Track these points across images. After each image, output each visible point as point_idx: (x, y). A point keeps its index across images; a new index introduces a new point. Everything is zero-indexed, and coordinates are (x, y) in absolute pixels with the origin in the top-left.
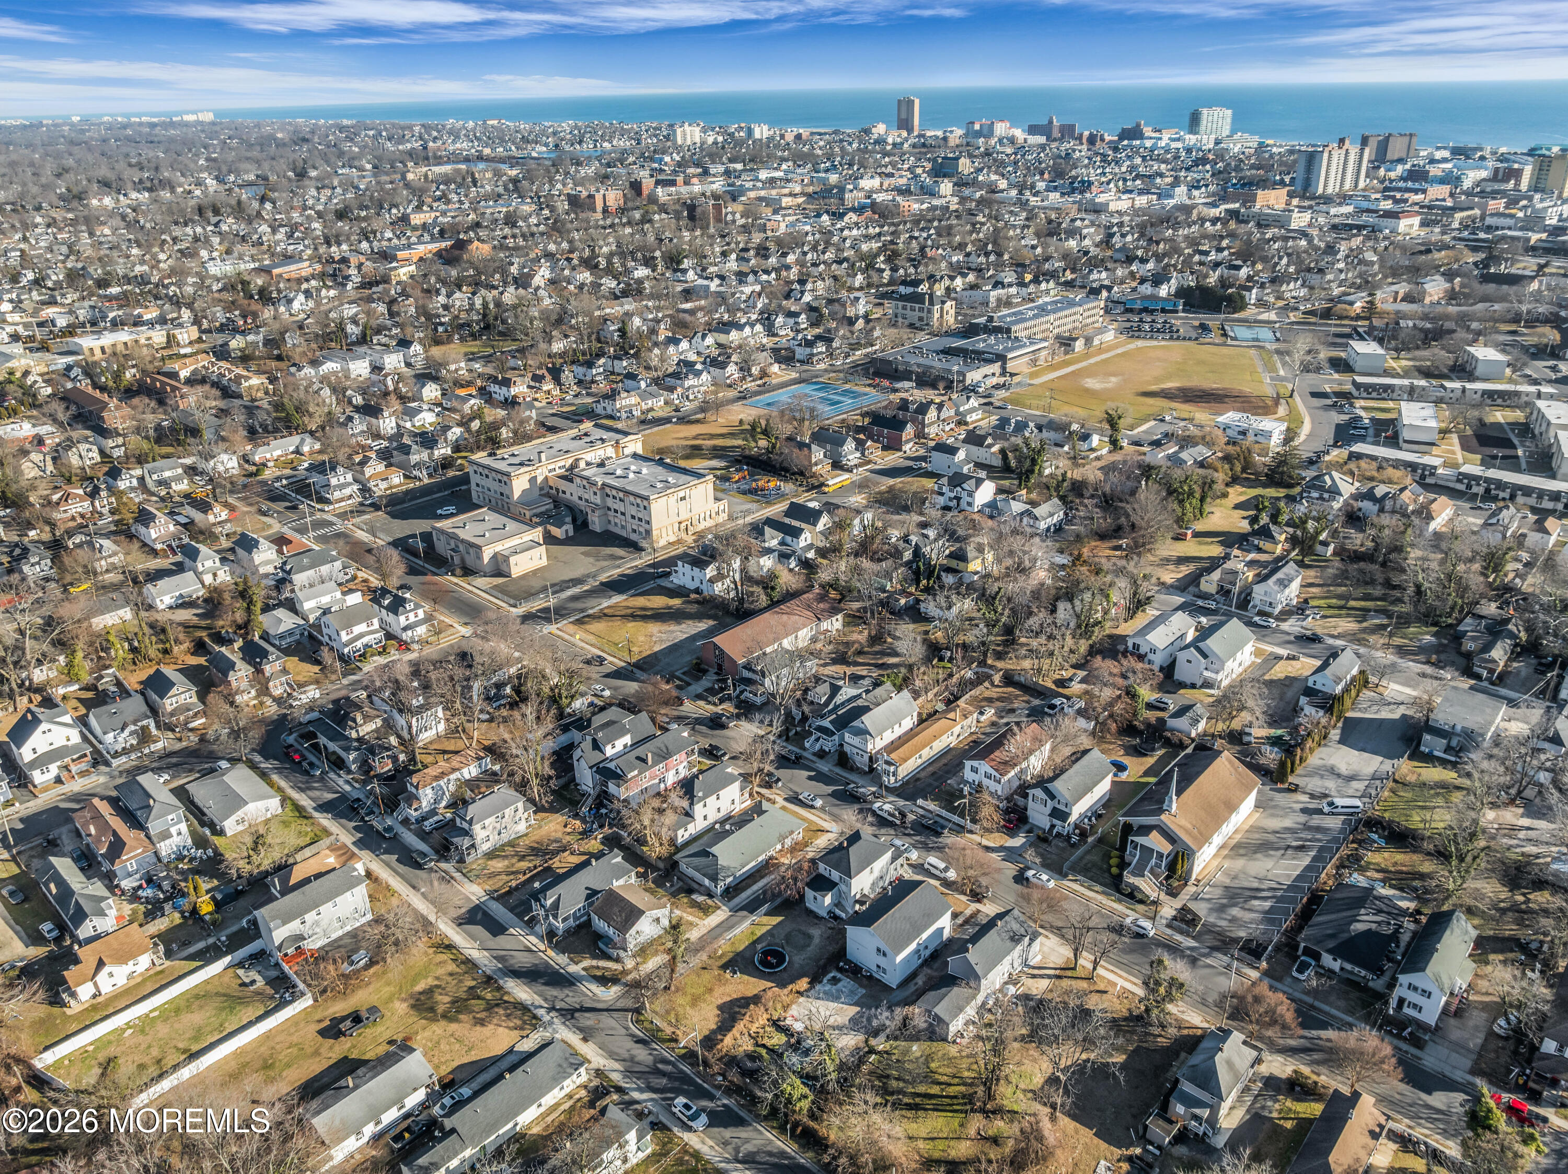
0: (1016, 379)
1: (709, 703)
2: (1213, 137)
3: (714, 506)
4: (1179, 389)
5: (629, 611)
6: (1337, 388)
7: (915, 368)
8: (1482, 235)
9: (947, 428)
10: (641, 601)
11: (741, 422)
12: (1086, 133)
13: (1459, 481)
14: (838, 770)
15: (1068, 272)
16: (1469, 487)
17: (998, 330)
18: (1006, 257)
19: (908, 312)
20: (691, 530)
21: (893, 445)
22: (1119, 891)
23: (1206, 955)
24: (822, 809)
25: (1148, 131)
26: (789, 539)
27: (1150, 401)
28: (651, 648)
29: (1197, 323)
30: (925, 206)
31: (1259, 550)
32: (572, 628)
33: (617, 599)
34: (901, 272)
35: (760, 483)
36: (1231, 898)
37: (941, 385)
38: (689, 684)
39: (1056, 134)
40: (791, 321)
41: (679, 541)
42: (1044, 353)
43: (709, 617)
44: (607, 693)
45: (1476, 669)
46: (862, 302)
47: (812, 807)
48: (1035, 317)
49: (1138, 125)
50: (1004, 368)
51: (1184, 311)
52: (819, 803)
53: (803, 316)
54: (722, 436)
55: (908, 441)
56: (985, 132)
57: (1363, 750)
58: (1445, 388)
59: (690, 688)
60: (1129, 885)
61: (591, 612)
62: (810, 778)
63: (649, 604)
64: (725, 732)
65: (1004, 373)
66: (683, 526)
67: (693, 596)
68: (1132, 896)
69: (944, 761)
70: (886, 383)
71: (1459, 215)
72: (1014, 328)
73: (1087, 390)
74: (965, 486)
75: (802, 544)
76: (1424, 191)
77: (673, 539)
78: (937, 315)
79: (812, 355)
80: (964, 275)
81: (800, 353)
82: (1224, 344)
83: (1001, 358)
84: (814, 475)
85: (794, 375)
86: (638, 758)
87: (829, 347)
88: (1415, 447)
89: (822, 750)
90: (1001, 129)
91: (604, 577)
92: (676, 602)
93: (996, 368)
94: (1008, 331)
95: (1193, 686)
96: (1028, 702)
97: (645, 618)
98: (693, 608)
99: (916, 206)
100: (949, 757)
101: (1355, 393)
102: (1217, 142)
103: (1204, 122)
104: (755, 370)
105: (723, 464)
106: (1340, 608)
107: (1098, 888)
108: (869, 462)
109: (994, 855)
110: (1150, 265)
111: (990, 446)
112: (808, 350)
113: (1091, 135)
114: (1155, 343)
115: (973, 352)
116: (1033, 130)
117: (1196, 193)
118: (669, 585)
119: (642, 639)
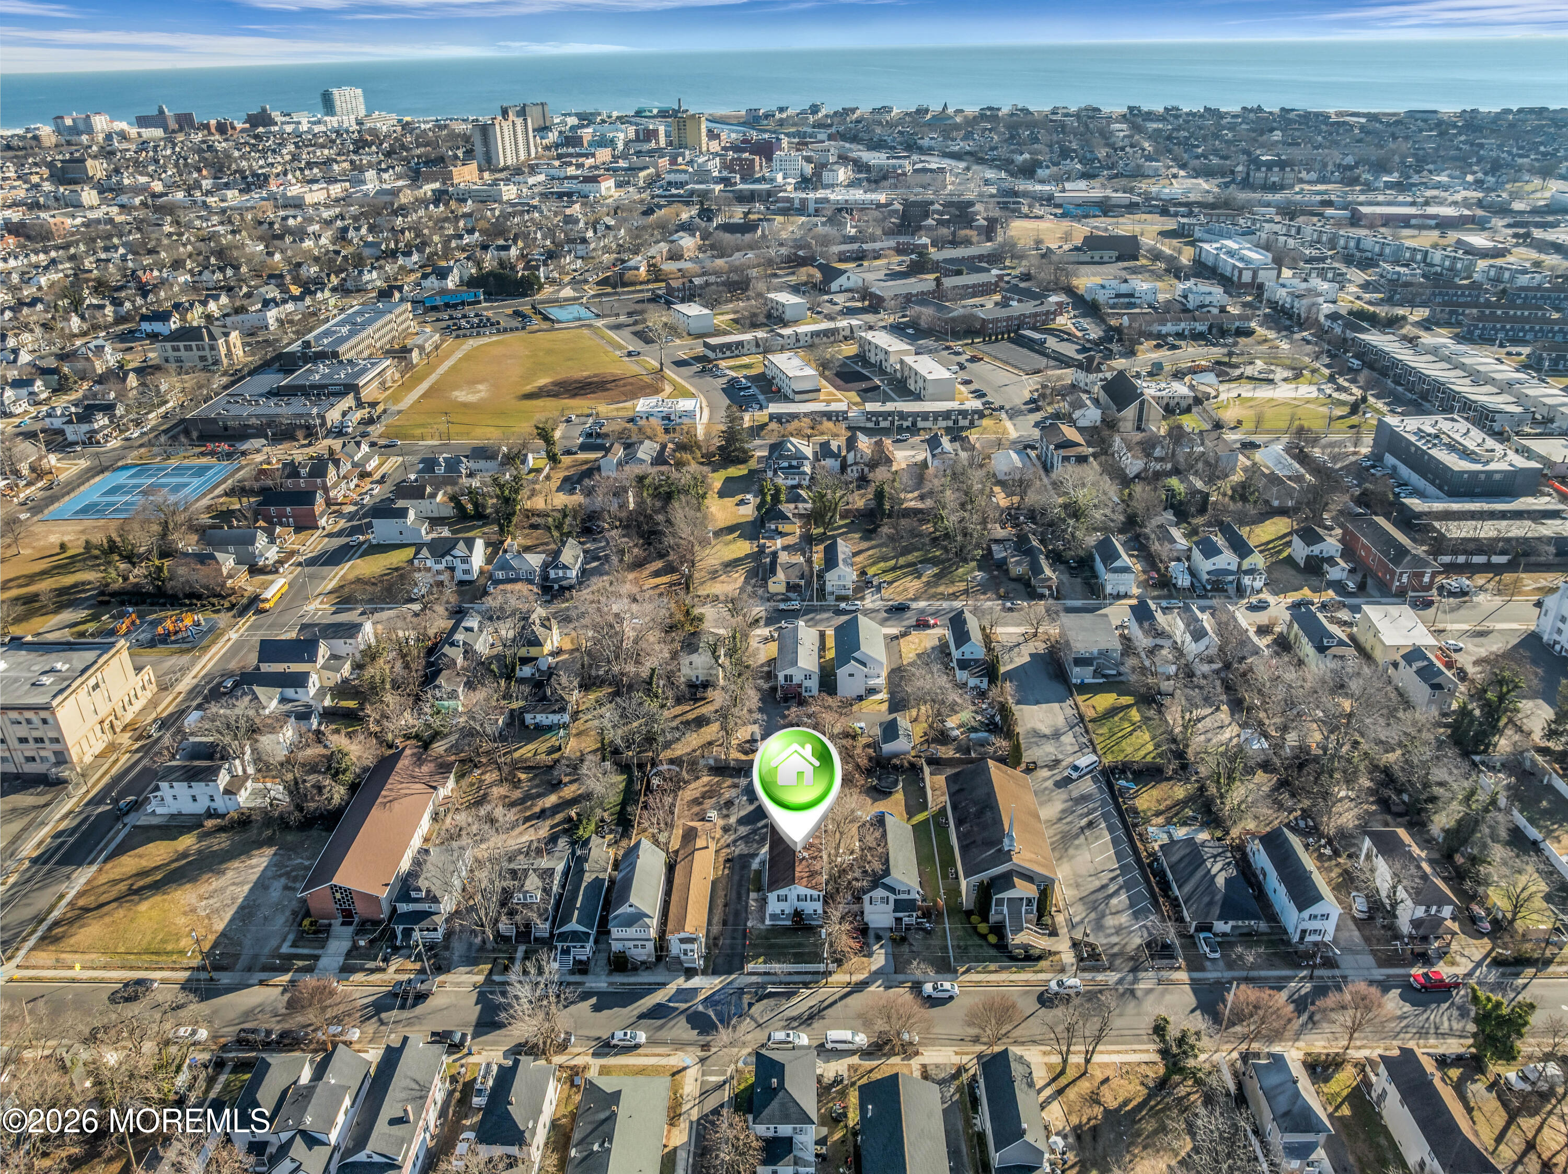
0: (380, 408)
1: (372, 971)
2: (352, 117)
3: (136, 681)
4: (555, 384)
5: (123, 887)
6: (693, 353)
7: (253, 421)
8: (674, 191)
9: (352, 486)
10: (129, 864)
11: (63, 547)
12: (213, 122)
13: (869, 420)
14: (619, 979)
15: (333, 277)
16: (877, 423)
17: (321, 356)
18: (244, 269)
19: (183, 353)
20: (119, 725)
21: (305, 525)
22: (1014, 958)
23: (1136, 980)
24: (651, 1042)
25: (277, 116)
26: (290, 692)
27: (539, 403)
28: (209, 929)
29: (509, 311)
30: (79, 221)
31: (782, 534)
32: (44, 957)
33: (82, 877)
34: (128, 305)
35: (169, 624)
36: (1095, 909)
37: (300, 434)
38: (317, 958)
39: (173, 125)
40: (24, 392)
41: (112, 747)
42: (389, 373)
43: (260, 844)
44: (203, 1034)
45: (1040, 590)
46: (108, 349)
47: (637, 1046)
48: (352, 333)
49: (264, 110)
50: (358, 399)
51: (486, 300)
52: (642, 1037)
53: (39, 383)
54: (44, 574)
55: (322, 515)
56: (81, 126)
57: (1037, 703)
58: (782, 336)
59: (323, 962)
60: (1018, 946)
61: (56, 914)
62: (597, 1008)
63: (145, 863)
64: (431, 1002)
65: (360, 405)
66: (106, 725)
67: (209, 823)
68: (1030, 958)
69: (720, 902)
70: (224, 447)
71: (642, 174)
72: (341, 349)
73: (465, 405)
74: (456, 552)
75: (312, 691)
76: (593, 155)
77: (99, 747)
78: (223, 351)
79: (96, 432)
80: (216, 298)
81: (72, 432)
82: (553, 329)
83: (349, 388)
84: (233, 592)
85: (83, 464)
86: (394, 1122)
87: (112, 417)
88: (806, 396)
89: (577, 962)
90: (101, 123)
91: (29, 848)
92: (187, 842)
93: (348, 401)
94: (335, 355)
95: (860, 698)
96: (735, 786)
97: (157, 887)
98: (221, 842)
99: (69, 221)
100: (721, 893)
101: (711, 355)
102: (360, 123)
103: (337, 103)
104: (24, 469)
105: (83, 614)
106: (894, 569)
107: (993, 966)
108: (292, 553)
109: (872, 988)
110: (415, 257)
111: (433, 496)
112: (85, 427)
113: (219, 123)
114: (486, 340)
115: (313, 387)
116: (143, 122)
117: (385, 176)
118: (154, 821)
119: (181, 921)
